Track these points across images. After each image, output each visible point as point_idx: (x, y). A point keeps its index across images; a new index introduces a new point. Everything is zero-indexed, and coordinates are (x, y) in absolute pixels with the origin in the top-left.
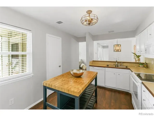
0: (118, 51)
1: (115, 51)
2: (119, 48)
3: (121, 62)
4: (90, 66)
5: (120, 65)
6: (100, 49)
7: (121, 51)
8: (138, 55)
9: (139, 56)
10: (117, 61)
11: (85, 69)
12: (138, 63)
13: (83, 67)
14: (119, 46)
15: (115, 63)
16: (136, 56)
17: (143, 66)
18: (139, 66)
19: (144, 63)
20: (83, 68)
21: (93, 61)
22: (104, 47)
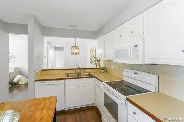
0: (77, 55)
1: (73, 54)
2: (77, 51)
3: (83, 69)
4: (36, 81)
5: (82, 73)
6: (52, 51)
7: (79, 55)
8: (98, 59)
9: (100, 60)
10: (78, 68)
11: (23, 83)
12: (99, 68)
13: (21, 81)
14: (78, 48)
15: (76, 71)
16: (96, 60)
17: (104, 71)
18: (100, 72)
19: (104, 68)
20: (20, 83)
21: (42, 70)
22: (56, 49)
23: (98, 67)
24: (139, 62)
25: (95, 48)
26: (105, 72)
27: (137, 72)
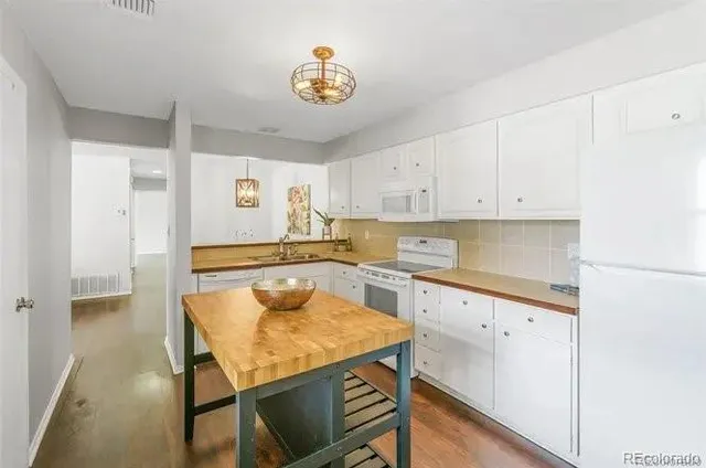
0: (253, 206)
1: (242, 203)
2: (255, 194)
4: (195, 271)
7: (259, 206)
9: (332, 220)
12: (331, 241)
14: (256, 184)
17: (344, 247)
18: (336, 250)
19: (346, 240)
21: (193, 248)
23: (327, 238)
24: (430, 218)
25: (309, 186)
26: (348, 250)
27: (423, 239)
